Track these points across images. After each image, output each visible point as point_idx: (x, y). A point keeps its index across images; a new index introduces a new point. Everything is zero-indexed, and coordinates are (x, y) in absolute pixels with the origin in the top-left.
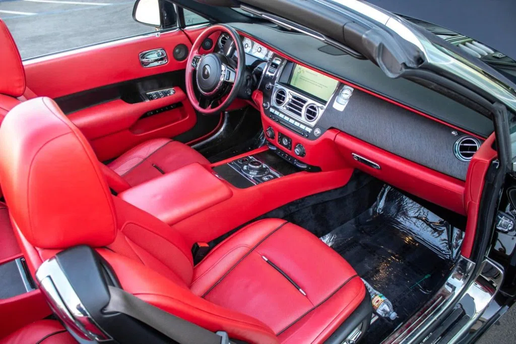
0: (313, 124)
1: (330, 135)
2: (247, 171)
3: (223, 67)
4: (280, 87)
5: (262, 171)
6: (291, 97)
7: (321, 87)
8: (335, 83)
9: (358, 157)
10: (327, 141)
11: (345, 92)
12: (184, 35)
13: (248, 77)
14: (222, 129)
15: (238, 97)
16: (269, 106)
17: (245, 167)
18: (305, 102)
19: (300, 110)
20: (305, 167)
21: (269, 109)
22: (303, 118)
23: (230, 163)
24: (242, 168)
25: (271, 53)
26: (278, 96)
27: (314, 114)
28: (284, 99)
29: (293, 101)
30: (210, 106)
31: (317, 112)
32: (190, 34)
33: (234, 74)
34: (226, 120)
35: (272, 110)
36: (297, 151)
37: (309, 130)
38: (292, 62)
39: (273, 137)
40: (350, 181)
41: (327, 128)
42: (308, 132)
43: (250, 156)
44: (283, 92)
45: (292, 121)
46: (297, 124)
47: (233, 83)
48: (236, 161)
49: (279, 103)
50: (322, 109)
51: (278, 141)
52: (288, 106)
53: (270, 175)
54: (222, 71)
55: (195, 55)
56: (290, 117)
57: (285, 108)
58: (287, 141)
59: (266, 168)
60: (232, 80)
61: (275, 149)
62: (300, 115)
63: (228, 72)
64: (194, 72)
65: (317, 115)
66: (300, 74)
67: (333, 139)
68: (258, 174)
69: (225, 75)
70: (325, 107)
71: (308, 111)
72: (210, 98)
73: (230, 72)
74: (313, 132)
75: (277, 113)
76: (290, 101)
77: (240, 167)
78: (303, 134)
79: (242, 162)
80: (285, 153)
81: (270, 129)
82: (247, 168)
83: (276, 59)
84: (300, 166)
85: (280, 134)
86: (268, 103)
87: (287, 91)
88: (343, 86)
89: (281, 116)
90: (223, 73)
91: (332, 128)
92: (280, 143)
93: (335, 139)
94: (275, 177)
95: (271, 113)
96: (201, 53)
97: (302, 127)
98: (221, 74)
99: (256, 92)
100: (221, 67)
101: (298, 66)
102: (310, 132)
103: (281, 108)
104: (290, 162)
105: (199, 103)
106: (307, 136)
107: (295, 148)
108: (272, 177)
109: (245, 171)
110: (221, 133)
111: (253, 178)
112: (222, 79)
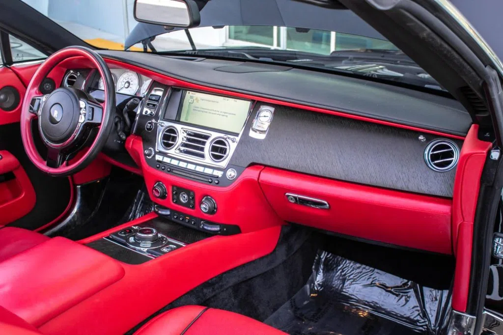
0: (224, 164)
1: (253, 174)
2: (136, 244)
3: (82, 104)
4: (167, 124)
5: (156, 241)
6: (185, 135)
7: (227, 116)
8: (245, 105)
9: (295, 198)
10: (248, 184)
11: (262, 114)
12: (13, 74)
13: (117, 120)
14: (75, 210)
15: (104, 149)
16: (153, 153)
17: (132, 239)
18: (207, 137)
19: (202, 149)
20: (217, 228)
21: (154, 156)
22: (208, 160)
23: (108, 238)
24: (127, 240)
25: (147, 82)
26: (166, 137)
27: (224, 151)
28: (174, 139)
29: (188, 140)
30: (65, 163)
31: (228, 147)
32: (20, 72)
33: (101, 110)
34: (79, 198)
35: (159, 158)
36: (205, 207)
37: (219, 174)
38: (179, 90)
39: (163, 197)
40: (278, 245)
41: (246, 166)
42: (218, 177)
43: (134, 226)
44: (172, 130)
45: (191, 167)
46: (200, 169)
47: (100, 124)
48: (116, 234)
49: (168, 146)
50: (234, 142)
51: (173, 200)
52: (182, 148)
53: (170, 246)
54: (81, 109)
55: (33, 96)
56: (188, 162)
57: (178, 151)
58: (186, 196)
59: (162, 238)
60: (97, 120)
61: (168, 213)
62: (202, 156)
63: (91, 110)
64: (34, 120)
65: (227, 153)
66: (193, 105)
67: (256, 179)
68: (153, 245)
69: (85, 114)
70: (238, 139)
71: (214, 149)
72: (64, 151)
73: (93, 109)
74: (224, 175)
75: (167, 160)
76: (185, 139)
77: (125, 241)
78: (210, 181)
79: (124, 234)
80: (185, 215)
81: (158, 185)
82: (135, 239)
83: (156, 90)
84: (209, 229)
85: (175, 188)
86: (152, 149)
87: (178, 127)
88: (259, 107)
89: (174, 162)
90: (82, 111)
91: (253, 165)
92: (176, 203)
93: (258, 178)
94: (179, 247)
95: (159, 161)
96: (43, 92)
97: (208, 171)
98: (80, 114)
99: (132, 139)
100: (78, 104)
101: (189, 95)
102: (220, 176)
103: (172, 152)
104: (195, 227)
105: (46, 162)
106: (216, 182)
107: (201, 203)
108: (175, 247)
109: (132, 244)
110: (73, 217)
111: (148, 251)
112: (82, 120)
